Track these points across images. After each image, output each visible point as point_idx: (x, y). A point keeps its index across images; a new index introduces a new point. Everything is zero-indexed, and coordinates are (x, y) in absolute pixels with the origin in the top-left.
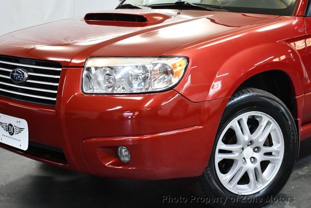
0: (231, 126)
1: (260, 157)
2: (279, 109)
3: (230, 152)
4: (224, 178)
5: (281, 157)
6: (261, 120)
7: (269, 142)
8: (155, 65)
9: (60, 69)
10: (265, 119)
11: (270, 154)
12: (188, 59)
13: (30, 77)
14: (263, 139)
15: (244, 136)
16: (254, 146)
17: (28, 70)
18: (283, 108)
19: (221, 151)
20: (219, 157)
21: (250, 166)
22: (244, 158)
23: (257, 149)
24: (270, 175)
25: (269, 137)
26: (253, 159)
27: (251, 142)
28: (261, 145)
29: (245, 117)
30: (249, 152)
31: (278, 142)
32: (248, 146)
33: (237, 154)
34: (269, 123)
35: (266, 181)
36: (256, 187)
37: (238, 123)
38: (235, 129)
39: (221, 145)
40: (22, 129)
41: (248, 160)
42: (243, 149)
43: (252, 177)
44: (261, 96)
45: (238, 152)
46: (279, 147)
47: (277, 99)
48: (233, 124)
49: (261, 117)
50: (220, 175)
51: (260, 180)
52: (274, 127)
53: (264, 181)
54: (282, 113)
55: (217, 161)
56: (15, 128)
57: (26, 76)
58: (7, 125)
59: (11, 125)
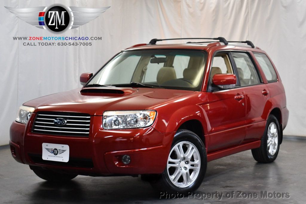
0: (174, 149)
1: (188, 167)
2: (198, 141)
3: (173, 163)
4: (172, 178)
5: (199, 168)
6: (189, 146)
7: (192, 159)
8: (140, 114)
9: (90, 117)
10: (191, 146)
11: (192, 165)
12: (156, 111)
13: (68, 122)
14: (190, 157)
15: (181, 154)
16: (186, 160)
17: (66, 118)
18: (199, 140)
19: (170, 163)
20: (169, 166)
21: (184, 171)
22: (181, 167)
23: (187, 162)
24: (194, 177)
25: (193, 157)
26: (186, 168)
27: (184, 158)
28: (189, 160)
29: (181, 144)
30: (183, 163)
31: (197, 159)
32: (183, 160)
33: (178, 164)
34: (193, 148)
35: (192, 181)
36: (187, 184)
37: (178, 148)
38: (176, 151)
39: (170, 159)
40: (64, 151)
41: (183, 168)
42: (180, 162)
43: (185, 178)
44: (189, 133)
45: (178, 163)
46: (197, 162)
47: (196, 135)
48: (175, 147)
49: (189, 145)
50: (170, 176)
51: (189, 181)
52: (195, 149)
54: (199, 143)
55: (168, 168)
56: (59, 151)
57: (66, 121)
58: (53, 149)
59: (56, 149)
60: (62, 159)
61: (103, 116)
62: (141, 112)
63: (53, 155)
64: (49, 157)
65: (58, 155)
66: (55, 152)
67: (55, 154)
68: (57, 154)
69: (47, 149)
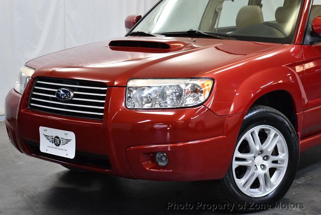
0: (245, 138)
1: (268, 164)
2: (285, 124)
3: (244, 160)
4: (240, 182)
5: (285, 165)
6: (270, 133)
7: (275, 152)
8: (187, 85)
10: (273, 131)
11: (275, 162)
12: (213, 80)
13: (76, 96)
14: (271, 149)
15: (256, 146)
16: (264, 155)
17: (73, 89)
18: (287, 123)
19: (238, 159)
20: (235, 164)
21: (260, 172)
22: (255, 166)
23: (266, 158)
24: (276, 180)
25: (276, 148)
26: (263, 166)
27: (262, 152)
28: (270, 154)
29: (256, 129)
30: (259, 160)
31: (283, 152)
32: (259, 155)
33: (250, 162)
34: (276, 135)
35: (274, 186)
36: (265, 191)
37: (251, 135)
38: (249, 140)
39: (237, 154)
40: (68, 141)
41: (259, 167)
42: (255, 157)
43: (262, 182)
44: (269, 112)
45: (250, 159)
46: (283, 156)
47: (283, 115)
48: (247, 135)
49: (269, 130)
50: (237, 180)
51: (269, 185)
52: (280, 137)
53: (272, 186)
54: (287, 127)
55: (234, 167)
56: (61, 140)
57: (72, 95)
58: (54, 137)
59: (58, 138)
60: (66, 153)
61: (126, 86)
62: (188, 81)
63: (53, 145)
64: (48, 149)
65: (60, 147)
66: (57, 141)
67: (56, 144)
68: (59, 145)
69: (46, 136)
